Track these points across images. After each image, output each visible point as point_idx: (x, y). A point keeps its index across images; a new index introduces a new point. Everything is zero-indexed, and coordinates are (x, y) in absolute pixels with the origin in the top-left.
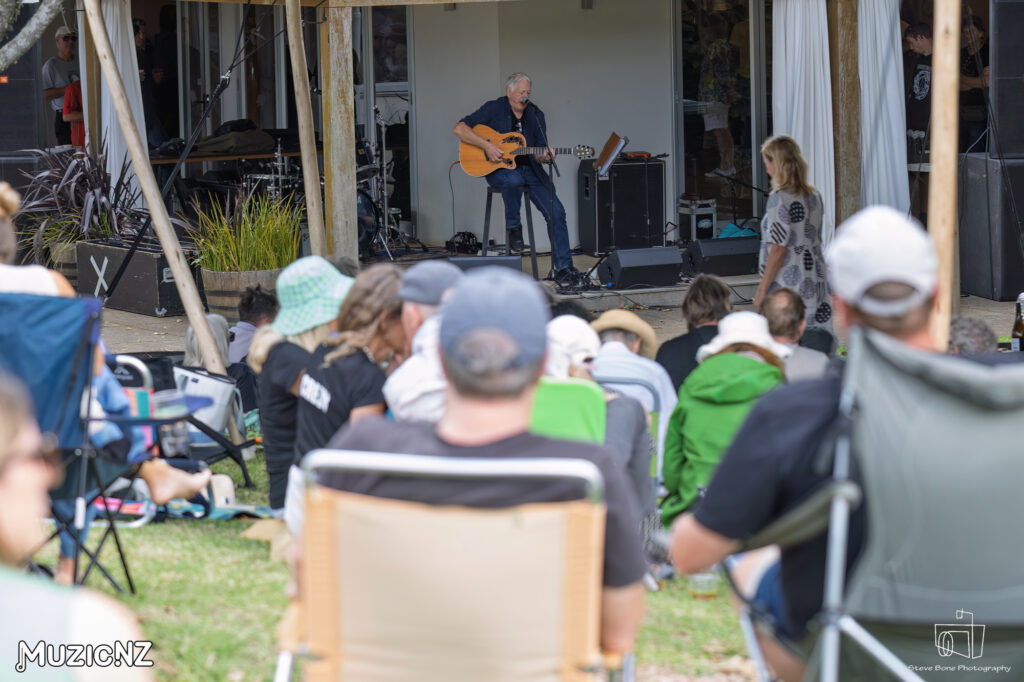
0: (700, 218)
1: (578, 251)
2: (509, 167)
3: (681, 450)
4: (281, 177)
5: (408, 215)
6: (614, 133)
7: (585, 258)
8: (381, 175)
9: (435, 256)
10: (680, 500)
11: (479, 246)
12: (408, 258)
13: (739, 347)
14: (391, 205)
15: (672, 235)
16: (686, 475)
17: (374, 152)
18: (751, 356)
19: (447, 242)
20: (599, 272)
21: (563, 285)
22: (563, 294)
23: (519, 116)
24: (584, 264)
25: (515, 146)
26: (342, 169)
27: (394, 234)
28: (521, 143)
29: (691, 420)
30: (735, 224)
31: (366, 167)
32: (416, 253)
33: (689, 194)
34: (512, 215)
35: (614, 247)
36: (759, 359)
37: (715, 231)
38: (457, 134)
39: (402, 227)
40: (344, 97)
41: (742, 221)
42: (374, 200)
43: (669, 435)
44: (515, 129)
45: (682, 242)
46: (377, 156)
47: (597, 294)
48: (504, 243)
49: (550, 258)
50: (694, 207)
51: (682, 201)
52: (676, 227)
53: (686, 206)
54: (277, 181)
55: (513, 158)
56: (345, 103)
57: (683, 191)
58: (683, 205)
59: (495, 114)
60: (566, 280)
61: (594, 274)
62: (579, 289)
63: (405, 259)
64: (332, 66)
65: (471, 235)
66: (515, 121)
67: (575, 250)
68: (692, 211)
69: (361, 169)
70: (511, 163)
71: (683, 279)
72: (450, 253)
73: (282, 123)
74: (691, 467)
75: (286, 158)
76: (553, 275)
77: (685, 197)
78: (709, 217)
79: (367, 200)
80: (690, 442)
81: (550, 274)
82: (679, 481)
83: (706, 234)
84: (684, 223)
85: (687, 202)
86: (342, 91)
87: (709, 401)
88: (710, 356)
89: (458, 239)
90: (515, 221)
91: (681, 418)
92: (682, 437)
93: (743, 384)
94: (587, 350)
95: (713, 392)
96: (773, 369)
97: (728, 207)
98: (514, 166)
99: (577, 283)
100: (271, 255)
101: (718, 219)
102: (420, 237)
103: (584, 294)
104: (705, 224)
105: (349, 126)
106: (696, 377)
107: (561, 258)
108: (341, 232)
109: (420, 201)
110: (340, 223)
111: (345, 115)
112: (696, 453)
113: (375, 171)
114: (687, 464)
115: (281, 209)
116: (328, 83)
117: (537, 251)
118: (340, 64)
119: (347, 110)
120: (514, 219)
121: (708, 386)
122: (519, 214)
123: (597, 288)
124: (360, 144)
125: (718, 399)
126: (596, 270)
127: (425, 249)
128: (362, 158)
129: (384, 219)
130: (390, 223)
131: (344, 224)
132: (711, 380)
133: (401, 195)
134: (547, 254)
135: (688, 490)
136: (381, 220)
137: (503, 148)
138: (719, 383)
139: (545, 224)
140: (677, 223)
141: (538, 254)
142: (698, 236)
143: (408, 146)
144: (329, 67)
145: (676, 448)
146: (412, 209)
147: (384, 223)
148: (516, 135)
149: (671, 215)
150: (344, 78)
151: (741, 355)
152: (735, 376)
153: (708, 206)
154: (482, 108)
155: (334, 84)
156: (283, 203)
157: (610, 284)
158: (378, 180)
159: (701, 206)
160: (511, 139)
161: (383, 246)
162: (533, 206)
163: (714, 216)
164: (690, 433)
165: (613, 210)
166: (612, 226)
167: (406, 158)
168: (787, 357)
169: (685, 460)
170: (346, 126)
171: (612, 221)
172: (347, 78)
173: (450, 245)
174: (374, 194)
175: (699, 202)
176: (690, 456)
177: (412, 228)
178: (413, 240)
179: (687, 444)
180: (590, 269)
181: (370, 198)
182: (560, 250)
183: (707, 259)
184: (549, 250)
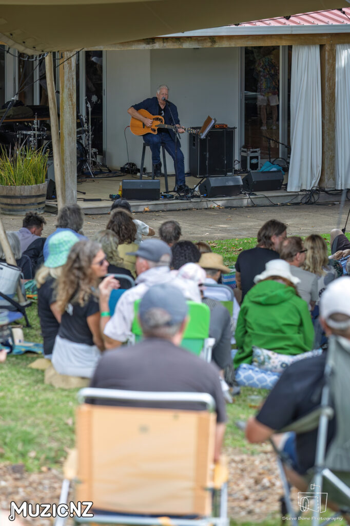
0: (252, 158)
1: (189, 174)
2: (153, 133)
3: (244, 327)
4: (37, 133)
5: (101, 152)
6: (209, 116)
7: (192, 178)
8: (88, 132)
9: (115, 175)
10: (243, 351)
11: (138, 170)
12: (101, 176)
13: (274, 278)
14: (93, 147)
15: (237, 167)
16: (247, 339)
17: (84, 121)
18: (280, 281)
19: (121, 168)
20: (199, 188)
21: (181, 194)
22: (181, 200)
23: (162, 107)
24: (192, 183)
25: (158, 123)
26: (70, 135)
27: (94, 163)
28: (162, 122)
29: (250, 312)
30: (270, 162)
31: (81, 129)
32: (105, 173)
33: (246, 146)
34: (156, 158)
35: (207, 175)
36: (284, 284)
37: (259, 165)
38: (129, 113)
39: (99, 159)
40: (71, 97)
41: (273, 159)
42: (84, 146)
43: (239, 319)
44: (160, 114)
45: (242, 170)
46: (86, 122)
47: (198, 200)
48: (151, 171)
49: (174, 178)
50: (249, 152)
51: (243, 149)
52: (239, 162)
53: (245, 152)
54: (35, 134)
55: (156, 128)
56: (72, 100)
57: (243, 144)
58: (243, 151)
59: (150, 105)
60: (183, 192)
61: (197, 189)
62: (189, 197)
63: (99, 176)
64: (65, 81)
65: (133, 165)
66: (160, 109)
67: (187, 174)
68: (248, 154)
69: (78, 130)
70: (155, 131)
71: (243, 192)
72: (122, 174)
73: (37, 102)
74: (249, 336)
75: (39, 121)
76: (176, 190)
77: (244, 147)
78: (257, 157)
79: (81, 146)
80: (249, 323)
81: (175, 189)
82: (243, 342)
83: (255, 167)
84: (243, 161)
85: (245, 150)
86: (70, 95)
87: (259, 304)
88: (261, 281)
89: (127, 166)
90: (157, 161)
91: (245, 311)
92: (245, 321)
93: (276, 296)
94: (199, 280)
95: (261, 299)
96: (291, 288)
97: (266, 152)
98: (156, 133)
99: (188, 193)
100: (32, 178)
101: (261, 158)
102: (107, 164)
103: (192, 200)
104: (254, 161)
105: (73, 112)
106: (253, 291)
107: (180, 180)
108: (68, 166)
109: (108, 145)
110: (68, 162)
111: (71, 107)
112: (252, 329)
113: (85, 131)
114: (248, 334)
115: (37, 154)
116: (63, 90)
117: (168, 174)
118: (69, 81)
119: (72, 104)
120: (157, 160)
121: (259, 296)
122: (159, 157)
123: (199, 197)
124: (78, 117)
125: (263, 303)
126: (198, 186)
127: (110, 171)
128: (79, 125)
129: (89, 155)
130: (92, 157)
131: (70, 162)
132: (261, 293)
133: (98, 141)
134: (172, 175)
135: (248, 346)
136: (87, 156)
137: (152, 123)
138: (264, 295)
139: (173, 162)
140: (240, 160)
141: (168, 175)
142: (250, 168)
143: (102, 115)
144: (63, 82)
145: (242, 326)
146: (103, 149)
147: (89, 157)
148: (160, 117)
149: (237, 157)
150: (71, 88)
151: (275, 282)
152: (272, 292)
153: (256, 152)
154: (144, 101)
155: (66, 91)
156: (38, 151)
157: (205, 195)
158: (86, 135)
159: (253, 152)
160: (157, 119)
161: (88, 169)
162: (166, 153)
163: (259, 157)
164: (250, 319)
165: (208, 156)
166: (207, 164)
167: (100, 122)
168: (298, 283)
169: (246, 332)
170: (72, 113)
171: (207, 162)
172: (73, 88)
173: (123, 169)
174: (84, 142)
175: (251, 150)
176: (249, 330)
177: (104, 159)
178: (104, 165)
179: (248, 324)
180: (195, 186)
181: (82, 145)
182: (180, 174)
183: (255, 183)
184: (174, 173)
